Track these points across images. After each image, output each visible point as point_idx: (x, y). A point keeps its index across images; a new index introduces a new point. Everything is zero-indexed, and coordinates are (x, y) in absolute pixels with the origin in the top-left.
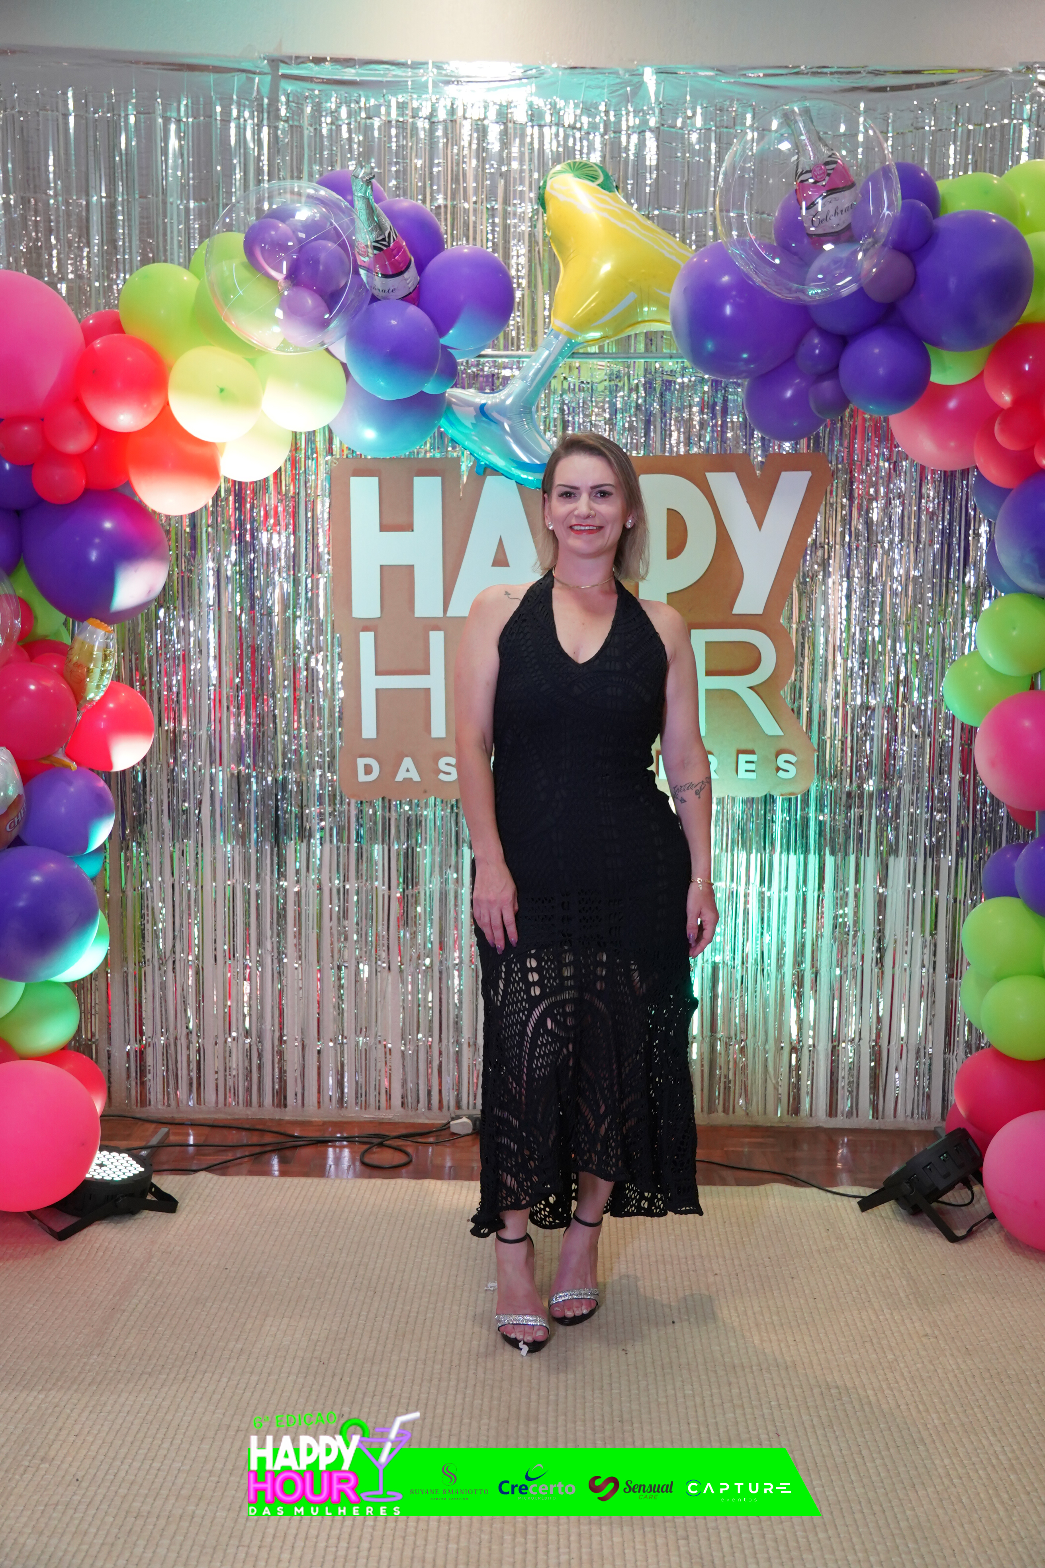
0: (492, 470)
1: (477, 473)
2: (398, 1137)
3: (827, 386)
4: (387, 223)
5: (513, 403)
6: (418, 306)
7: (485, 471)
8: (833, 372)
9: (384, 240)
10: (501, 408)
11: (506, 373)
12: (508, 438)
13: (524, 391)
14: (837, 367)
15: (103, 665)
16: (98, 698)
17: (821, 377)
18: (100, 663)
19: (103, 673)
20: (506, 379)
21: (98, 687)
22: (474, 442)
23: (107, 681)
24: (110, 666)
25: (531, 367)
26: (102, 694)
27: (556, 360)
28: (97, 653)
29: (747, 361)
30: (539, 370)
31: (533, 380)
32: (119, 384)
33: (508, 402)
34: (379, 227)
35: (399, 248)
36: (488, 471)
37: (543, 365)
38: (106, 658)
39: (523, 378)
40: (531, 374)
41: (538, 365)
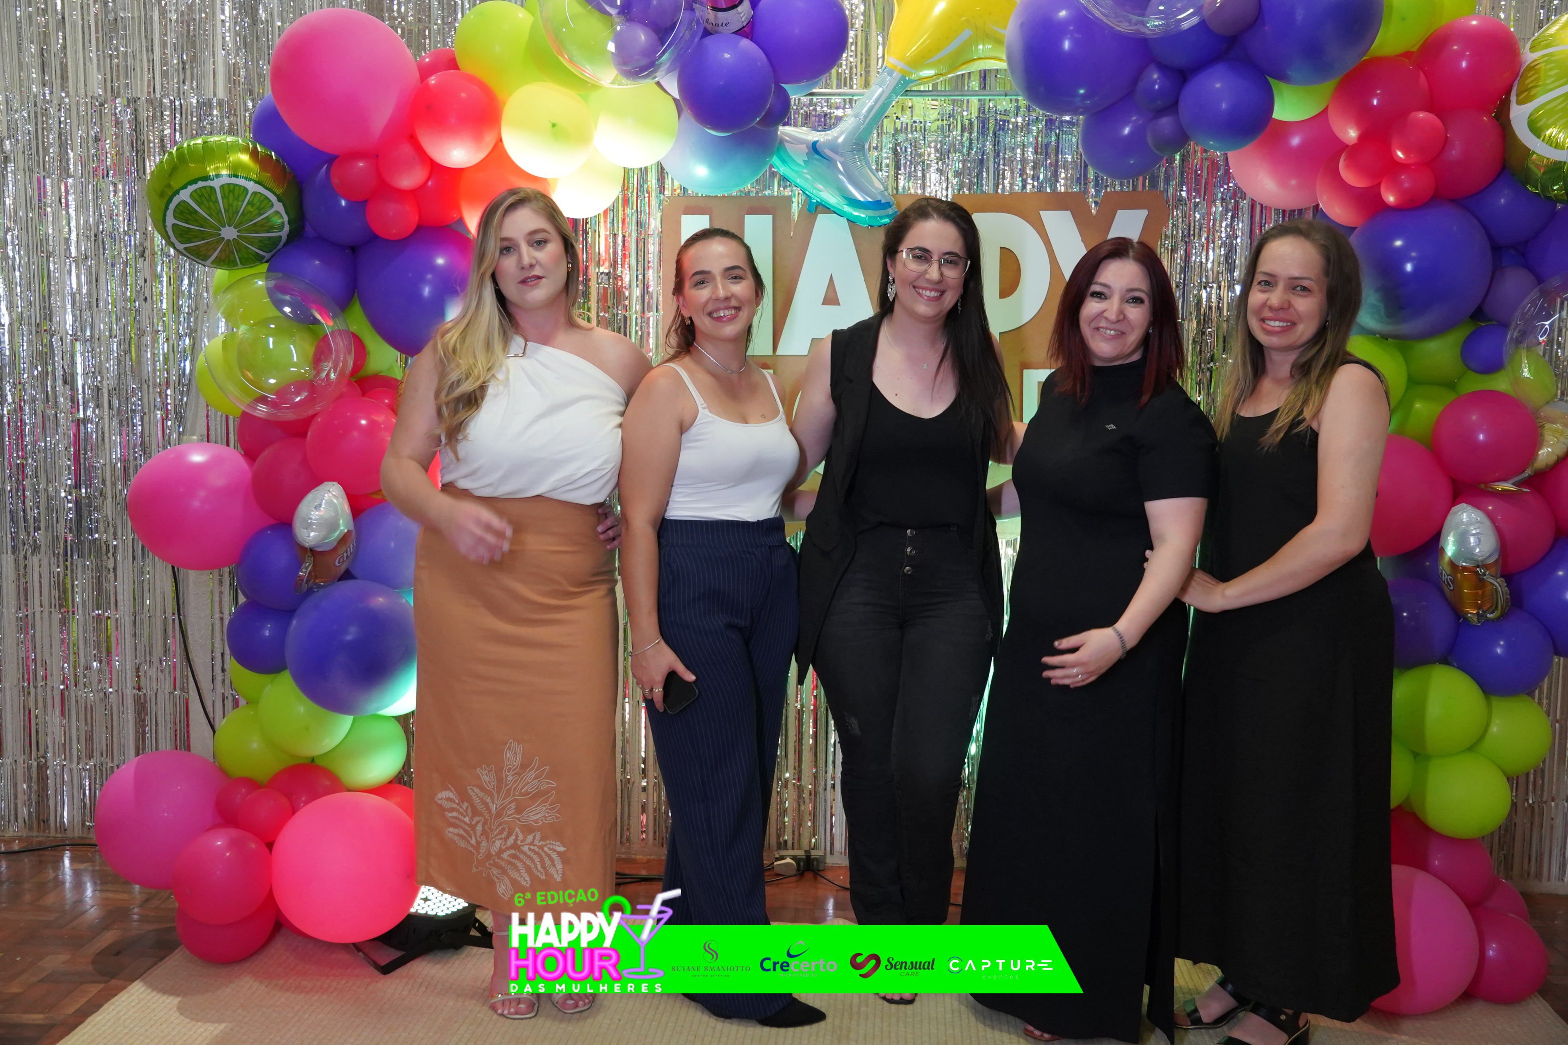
0: (824, 208)
1: (809, 211)
3: (1166, 122)
5: (845, 140)
6: (752, 40)
7: (818, 208)
8: (1172, 107)
10: (834, 148)
11: (839, 113)
12: (841, 177)
13: (857, 128)
14: (1176, 103)
17: (1160, 113)
20: (839, 119)
22: (806, 180)
25: (865, 104)
27: (890, 97)
29: (1084, 97)
30: (872, 107)
31: (866, 117)
32: (453, 120)
33: (840, 140)
36: (820, 208)
37: (876, 102)
39: (856, 116)
40: (864, 111)
41: (871, 102)
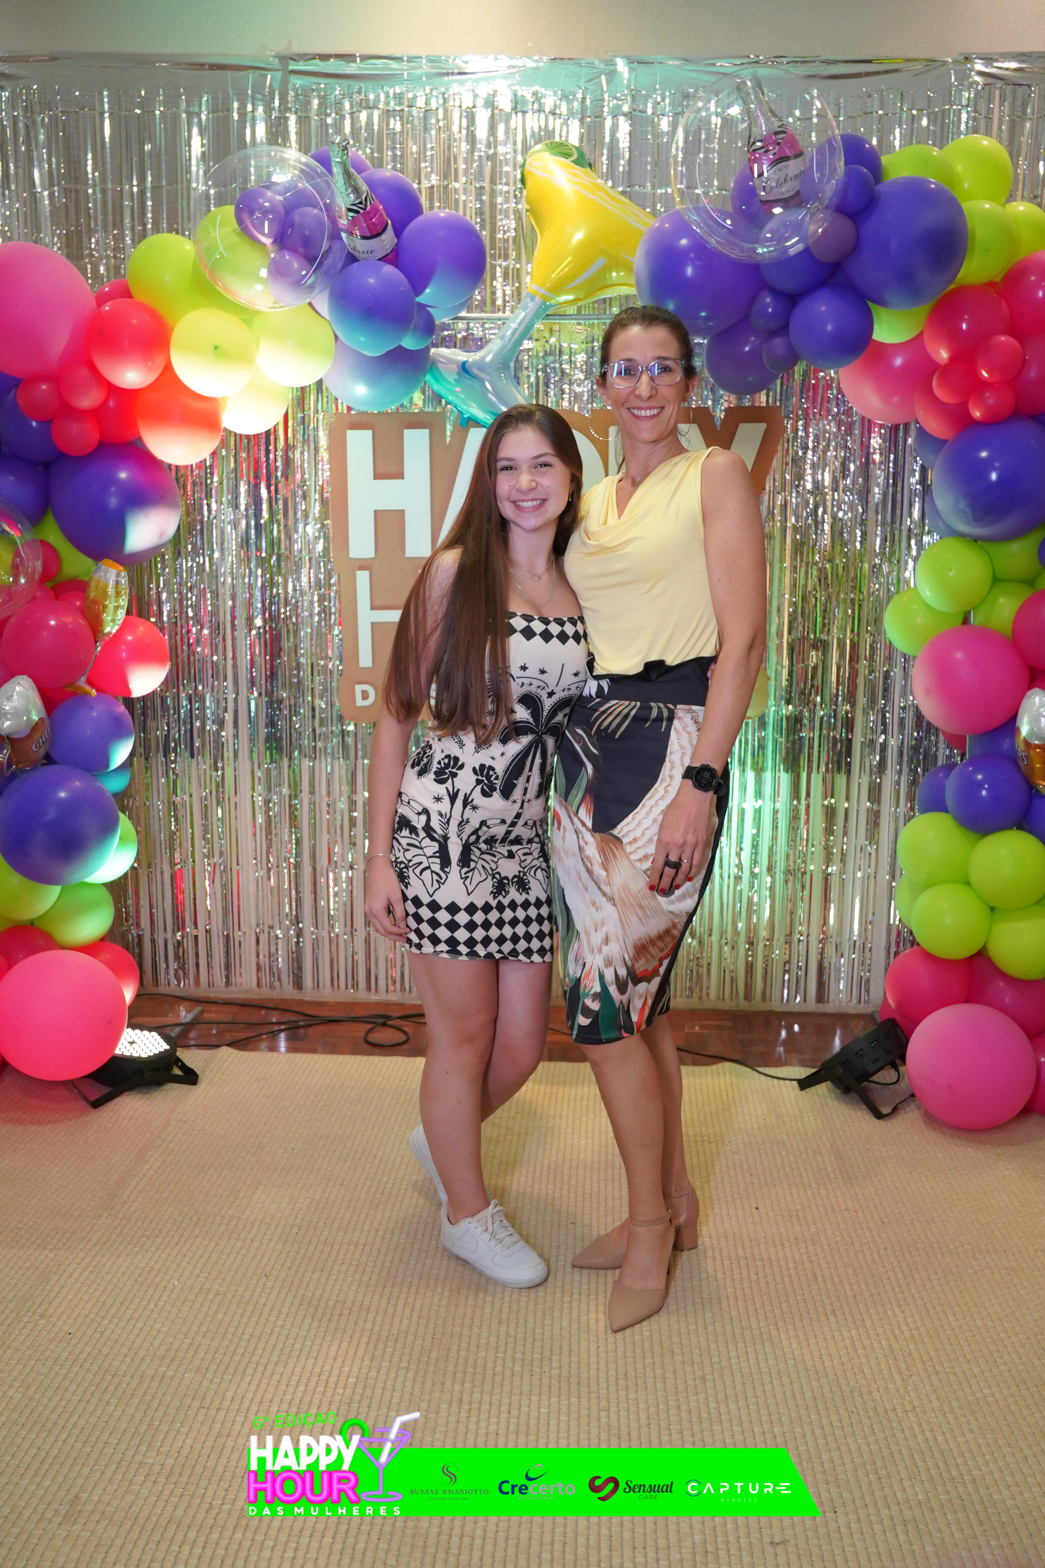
2: (400, 1018)
4: (365, 188)
6: (396, 266)
7: (468, 423)
9: (361, 203)
15: (117, 601)
16: (114, 631)
18: (113, 599)
19: (117, 608)
21: (113, 621)
23: (121, 614)
24: (124, 602)
26: (117, 627)
28: (111, 590)
32: (126, 346)
34: (356, 190)
35: (375, 210)
36: (471, 423)
38: (118, 594)
